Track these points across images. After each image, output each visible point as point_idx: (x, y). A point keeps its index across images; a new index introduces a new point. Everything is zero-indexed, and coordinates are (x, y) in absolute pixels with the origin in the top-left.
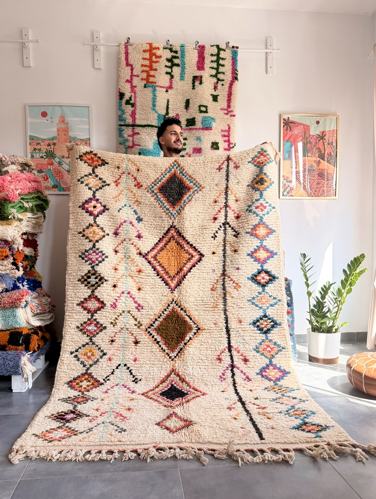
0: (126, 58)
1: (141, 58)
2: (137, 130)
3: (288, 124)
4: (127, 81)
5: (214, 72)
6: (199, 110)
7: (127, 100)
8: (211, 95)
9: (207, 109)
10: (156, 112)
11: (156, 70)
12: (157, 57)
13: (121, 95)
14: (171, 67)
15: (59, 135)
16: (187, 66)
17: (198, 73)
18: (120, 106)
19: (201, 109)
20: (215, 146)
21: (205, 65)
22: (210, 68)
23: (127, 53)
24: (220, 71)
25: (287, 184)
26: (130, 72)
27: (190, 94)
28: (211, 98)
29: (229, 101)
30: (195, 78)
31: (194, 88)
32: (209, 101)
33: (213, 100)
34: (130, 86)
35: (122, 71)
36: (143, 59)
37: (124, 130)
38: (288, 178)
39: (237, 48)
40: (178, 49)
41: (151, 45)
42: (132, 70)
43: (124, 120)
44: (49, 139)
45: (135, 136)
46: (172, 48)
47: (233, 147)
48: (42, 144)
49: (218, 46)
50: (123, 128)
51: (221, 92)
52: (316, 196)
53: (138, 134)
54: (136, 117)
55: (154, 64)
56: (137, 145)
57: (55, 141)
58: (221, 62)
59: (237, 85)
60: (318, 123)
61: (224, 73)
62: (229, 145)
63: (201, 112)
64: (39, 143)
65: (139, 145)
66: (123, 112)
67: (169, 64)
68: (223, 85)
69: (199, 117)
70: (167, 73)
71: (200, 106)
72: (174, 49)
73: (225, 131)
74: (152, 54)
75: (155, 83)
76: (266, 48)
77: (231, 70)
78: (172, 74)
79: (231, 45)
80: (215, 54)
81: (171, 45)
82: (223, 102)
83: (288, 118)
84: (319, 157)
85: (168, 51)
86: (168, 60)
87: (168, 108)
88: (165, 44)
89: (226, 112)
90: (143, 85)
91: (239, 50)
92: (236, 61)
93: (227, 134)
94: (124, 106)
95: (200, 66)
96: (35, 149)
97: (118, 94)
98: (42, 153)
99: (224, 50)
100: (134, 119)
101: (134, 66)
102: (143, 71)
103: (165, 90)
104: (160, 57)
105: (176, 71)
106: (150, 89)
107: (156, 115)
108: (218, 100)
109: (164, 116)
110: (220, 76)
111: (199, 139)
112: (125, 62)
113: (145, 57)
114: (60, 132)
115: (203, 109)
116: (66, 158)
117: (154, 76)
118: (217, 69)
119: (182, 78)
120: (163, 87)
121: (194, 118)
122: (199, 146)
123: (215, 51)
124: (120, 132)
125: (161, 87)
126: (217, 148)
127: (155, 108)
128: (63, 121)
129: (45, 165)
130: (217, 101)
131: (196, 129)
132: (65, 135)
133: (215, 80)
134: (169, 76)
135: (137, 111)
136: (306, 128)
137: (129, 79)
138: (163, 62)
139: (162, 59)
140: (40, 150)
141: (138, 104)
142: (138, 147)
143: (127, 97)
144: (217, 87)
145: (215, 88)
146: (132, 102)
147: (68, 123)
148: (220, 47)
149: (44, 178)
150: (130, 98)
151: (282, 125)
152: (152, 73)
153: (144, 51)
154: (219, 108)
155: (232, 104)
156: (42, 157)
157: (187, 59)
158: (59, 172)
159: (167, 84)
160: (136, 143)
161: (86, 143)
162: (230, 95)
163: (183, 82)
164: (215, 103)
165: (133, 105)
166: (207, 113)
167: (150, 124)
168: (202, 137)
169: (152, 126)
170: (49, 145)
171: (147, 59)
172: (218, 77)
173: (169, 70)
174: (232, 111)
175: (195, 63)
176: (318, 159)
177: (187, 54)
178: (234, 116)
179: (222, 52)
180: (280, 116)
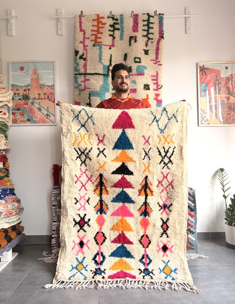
0: (80, 26)
1: (91, 25)
2: (88, 77)
3: (203, 70)
4: (81, 42)
5: (145, 33)
6: (135, 61)
7: (80, 56)
8: (144, 50)
9: (140, 60)
10: (102, 64)
11: (102, 33)
12: (103, 24)
13: (77, 52)
14: (113, 31)
15: (32, 83)
16: (125, 29)
17: (133, 34)
18: (76, 60)
19: (136, 60)
20: (147, 88)
21: (139, 29)
22: (143, 30)
23: (81, 23)
24: (150, 32)
25: (204, 115)
26: (83, 35)
27: (127, 50)
28: (143, 52)
29: (157, 54)
30: (131, 38)
31: (130, 45)
32: (141, 55)
33: (145, 54)
34: (82, 46)
35: (77, 35)
36: (93, 26)
37: (78, 78)
38: (204, 110)
39: (163, 14)
40: (118, 17)
41: (98, 15)
42: (84, 34)
43: (78, 70)
44: (25, 86)
45: (87, 82)
46: (114, 17)
47: (161, 88)
48: (20, 89)
49: (148, 14)
50: (78, 76)
51: (151, 47)
52: (227, 124)
53: (88, 80)
54: (87, 67)
55: (100, 29)
56: (88, 88)
57: (29, 88)
58: (151, 25)
59: (163, 43)
60: (227, 68)
61: (153, 34)
62: (157, 87)
63: (136, 62)
64: (18, 89)
65: (89, 89)
66: (78, 64)
67: (112, 29)
68: (152, 42)
69: (134, 66)
70: (110, 35)
71: (135, 58)
72: (115, 18)
73: (154, 76)
74: (99, 22)
75: (101, 43)
76: (185, 14)
77: (158, 31)
78: (114, 36)
79: (158, 13)
80: (146, 19)
81: (113, 15)
82: (152, 55)
83: (203, 65)
84: (228, 94)
85: (111, 19)
86: (111, 26)
87: (111, 61)
88: (109, 14)
89: (155, 62)
90: (93, 45)
91: (164, 16)
92: (162, 24)
93: (156, 78)
94: (78, 60)
95: (135, 29)
96: (15, 94)
97: (74, 52)
98: (20, 96)
99: (153, 17)
100: (86, 70)
101: (86, 31)
102: (92, 35)
103: (108, 47)
104: (105, 24)
105: (117, 33)
106: (98, 47)
107: (102, 66)
108: (149, 53)
109: (108, 66)
110: (150, 36)
111: (134, 82)
112: (79, 29)
113: (93, 24)
114: (33, 81)
115: (137, 60)
116: (37, 99)
117: (100, 38)
118: (148, 31)
119: (121, 38)
120: (107, 46)
121: (131, 67)
122: (135, 87)
123: (146, 17)
124: (76, 78)
125: (105, 45)
126: (149, 89)
127: (101, 61)
128: (35, 73)
129: (22, 105)
130: (148, 55)
131: (132, 75)
132: (36, 83)
133: (146, 39)
134: (111, 38)
135: (88, 64)
136: (218, 73)
137: (82, 40)
138: (107, 27)
139: (106, 25)
140: (18, 94)
141: (88, 58)
142: (88, 90)
143: (80, 54)
144: (148, 44)
145: (147, 45)
146: (84, 57)
147: (38, 75)
148: (150, 14)
149: (21, 114)
150: (83, 54)
151: (199, 71)
152: (99, 35)
153: (93, 20)
154: (150, 59)
155: (159, 57)
156: (20, 99)
157: (125, 25)
158: (32, 109)
159: (110, 43)
160: (87, 87)
161: (52, 88)
162: (158, 49)
163: (122, 41)
164: (146, 56)
165: (85, 59)
166: (141, 63)
167: (97, 72)
168: (137, 81)
169: (99, 74)
170: (25, 90)
171: (96, 26)
172: (149, 36)
173: (112, 33)
174: (159, 62)
175: (131, 27)
176: (228, 95)
177: (125, 21)
178: (161, 65)
179: (151, 18)
180: (197, 64)
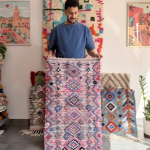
10: (62, 2)
20: (93, 19)
25: (131, 39)
38: (131, 36)
43: (46, 7)
44: (10, 18)
45: (51, 15)
48: (6, 20)
50: (45, 11)
52: (146, 46)
53: (52, 13)
60: (147, 7)
62: (100, 19)
63: (85, 2)
65: (53, 19)
66: (45, 3)
69: (84, 5)
73: (98, 11)
83: (132, 5)
89: (98, 2)
96: (3, 23)
100: (51, 6)
114: (15, 15)
116: (18, 27)
122: (84, 20)
124: (44, 13)
128: (17, 9)
129: (8, 31)
131: (83, 11)
135: (52, 2)
149: (7, 37)
151: (128, 9)
156: (6, 27)
158: (14, 34)
161: (28, 20)
166: (89, 2)
167: (59, 8)
168: (86, 15)
170: (9, 21)
176: (148, 26)
178: (103, 4)
180: (127, 4)
